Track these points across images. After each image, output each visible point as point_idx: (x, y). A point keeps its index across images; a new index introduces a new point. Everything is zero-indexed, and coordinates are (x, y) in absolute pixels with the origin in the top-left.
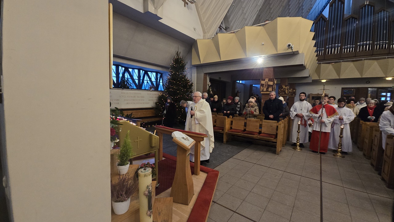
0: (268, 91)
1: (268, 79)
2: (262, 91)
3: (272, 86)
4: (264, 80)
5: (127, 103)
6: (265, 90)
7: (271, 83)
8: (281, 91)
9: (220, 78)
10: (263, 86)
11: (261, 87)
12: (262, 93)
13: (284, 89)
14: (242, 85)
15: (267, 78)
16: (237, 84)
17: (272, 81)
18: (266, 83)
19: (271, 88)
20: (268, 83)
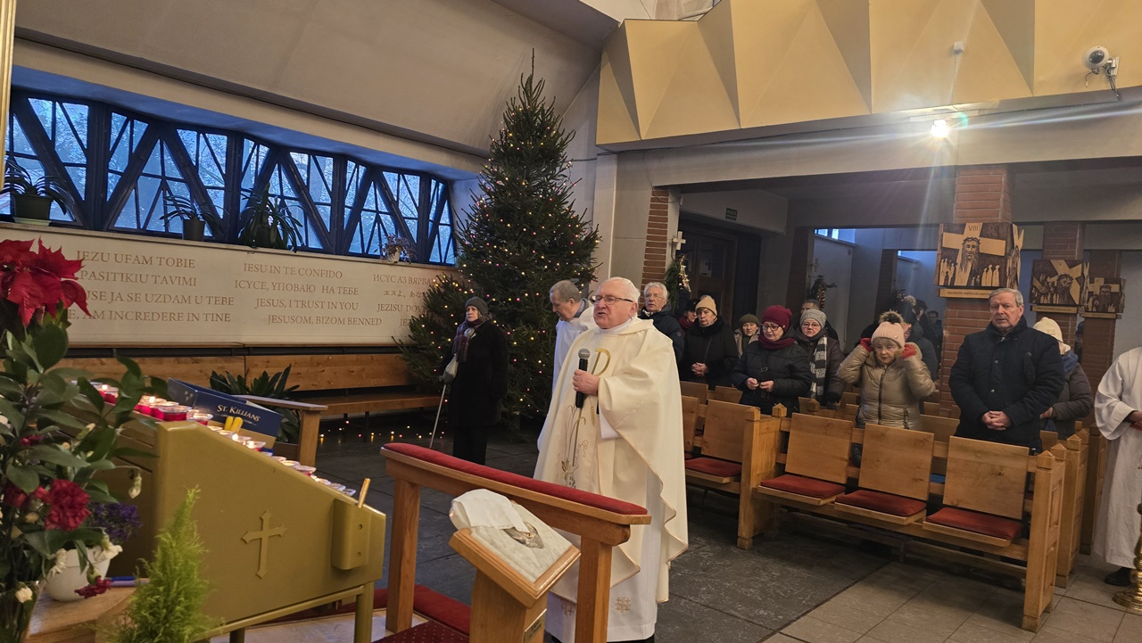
0: (979, 287)
1: (980, 225)
2: (945, 286)
3: (1000, 261)
4: (961, 229)
5: (272, 319)
6: (963, 278)
7: (996, 247)
8: (1043, 290)
9: (732, 213)
10: (952, 261)
11: (944, 267)
12: (946, 293)
13: (1060, 277)
14: (845, 251)
15: (975, 219)
16: (817, 244)
17: (998, 238)
18: (967, 243)
19: (996, 272)
20: (979, 243)
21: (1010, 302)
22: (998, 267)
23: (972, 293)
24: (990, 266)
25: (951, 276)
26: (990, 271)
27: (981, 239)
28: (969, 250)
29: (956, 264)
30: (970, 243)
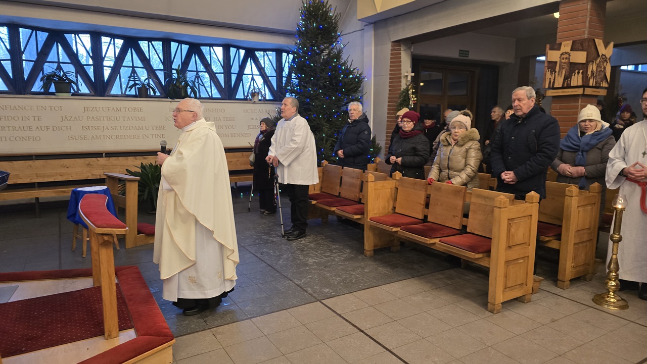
0: (569, 87)
1: (570, 43)
2: (549, 88)
3: (584, 66)
4: (558, 47)
6: (559, 82)
7: (580, 57)
10: (553, 70)
11: (548, 75)
12: (550, 93)
15: (566, 38)
17: (582, 50)
18: (563, 56)
19: (580, 75)
20: (570, 56)
21: (522, 97)
22: (581, 71)
23: (565, 92)
24: (577, 71)
25: (552, 81)
26: (576, 74)
27: (572, 53)
28: (563, 61)
29: (556, 72)
30: (564, 56)
